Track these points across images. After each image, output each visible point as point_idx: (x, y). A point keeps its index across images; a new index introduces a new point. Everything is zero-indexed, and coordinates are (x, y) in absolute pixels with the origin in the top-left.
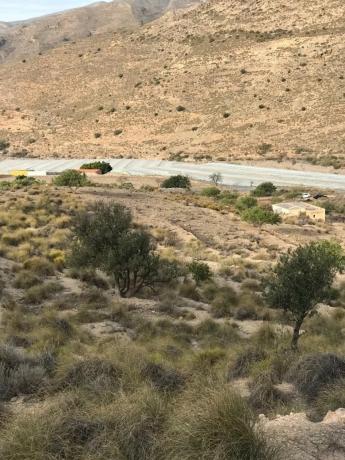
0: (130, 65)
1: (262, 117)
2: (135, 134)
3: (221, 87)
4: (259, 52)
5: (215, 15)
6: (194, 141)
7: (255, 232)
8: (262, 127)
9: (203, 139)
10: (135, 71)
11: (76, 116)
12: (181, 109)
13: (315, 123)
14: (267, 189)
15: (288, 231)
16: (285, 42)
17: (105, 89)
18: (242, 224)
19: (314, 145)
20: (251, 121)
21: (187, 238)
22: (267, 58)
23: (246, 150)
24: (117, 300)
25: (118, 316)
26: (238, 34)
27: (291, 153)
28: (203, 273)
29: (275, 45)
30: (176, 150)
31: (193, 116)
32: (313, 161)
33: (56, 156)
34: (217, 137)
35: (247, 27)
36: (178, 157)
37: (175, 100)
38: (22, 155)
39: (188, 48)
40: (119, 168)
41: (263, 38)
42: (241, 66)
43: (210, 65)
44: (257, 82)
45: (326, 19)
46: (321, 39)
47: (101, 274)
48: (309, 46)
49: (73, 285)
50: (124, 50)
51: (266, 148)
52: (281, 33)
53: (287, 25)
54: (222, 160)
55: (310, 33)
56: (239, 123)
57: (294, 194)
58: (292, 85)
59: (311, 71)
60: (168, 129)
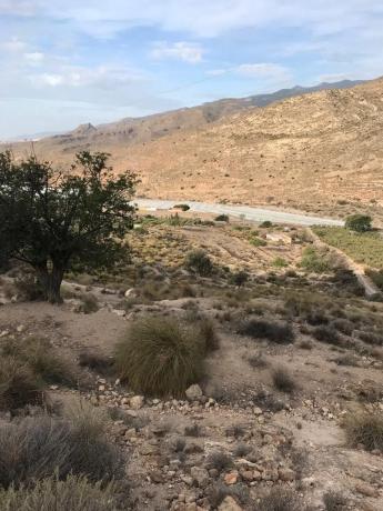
0: (201, 149)
1: (271, 181)
2: (202, 188)
3: (249, 164)
4: (271, 145)
5: (249, 124)
6: (234, 194)
7: (255, 249)
8: (270, 187)
9: (238, 192)
10: (203, 153)
11: (172, 176)
12: (227, 176)
13: (298, 186)
14: (267, 224)
15: (270, 249)
16: (285, 141)
17: (186, 162)
18: (250, 246)
19: (297, 199)
20: (264, 183)
21: (223, 252)
22: (275, 149)
23: (260, 199)
24: (200, 278)
25: (200, 283)
26: (260, 135)
27: (284, 203)
28: (227, 270)
29: (279, 142)
30: (223, 198)
31: (233, 180)
32: (295, 207)
33: (160, 198)
34: (245, 191)
35: (265, 131)
36: (224, 202)
37: (224, 171)
38: (142, 197)
39: (232, 142)
40: (194, 207)
41: (274, 138)
42: (261, 152)
43: (244, 152)
44: (268, 162)
45: (308, 129)
46: (305, 140)
47: (193, 269)
48: (298, 143)
49: (185, 273)
50: (197, 140)
51: (271, 199)
52: (283, 136)
53: (287, 131)
54: (247, 204)
55: (299, 136)
56: (256, 185)
57: (280, 228)
58: (288, 164)
59: (299, 157)
60: (220, 186)
